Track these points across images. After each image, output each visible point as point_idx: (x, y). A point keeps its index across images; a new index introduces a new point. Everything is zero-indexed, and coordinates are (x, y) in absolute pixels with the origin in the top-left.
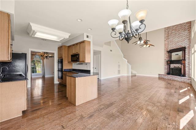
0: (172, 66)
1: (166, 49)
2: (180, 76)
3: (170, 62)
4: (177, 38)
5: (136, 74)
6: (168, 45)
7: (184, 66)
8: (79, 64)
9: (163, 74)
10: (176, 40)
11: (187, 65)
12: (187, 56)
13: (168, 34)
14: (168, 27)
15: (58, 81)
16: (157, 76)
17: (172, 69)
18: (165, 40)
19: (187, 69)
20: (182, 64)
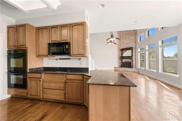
0: (124, 60)
1: (119, 48)
2: (130, 68)
3: (122, 58)
4: (127, 40)
5: (97, 68)
6: (120, 45)
7: (132, 60)
8: (60, 59)
9: (117, 67)
10: (126, 41)
11: (134, 60)
12: (134, 54)
13: (120, 37)
14: (120, 31)
15: (8, 93)
16: (113, 69)
17: (124, 63)
18: (118, 41)
19: (134, 63)
20: (131, 59)
